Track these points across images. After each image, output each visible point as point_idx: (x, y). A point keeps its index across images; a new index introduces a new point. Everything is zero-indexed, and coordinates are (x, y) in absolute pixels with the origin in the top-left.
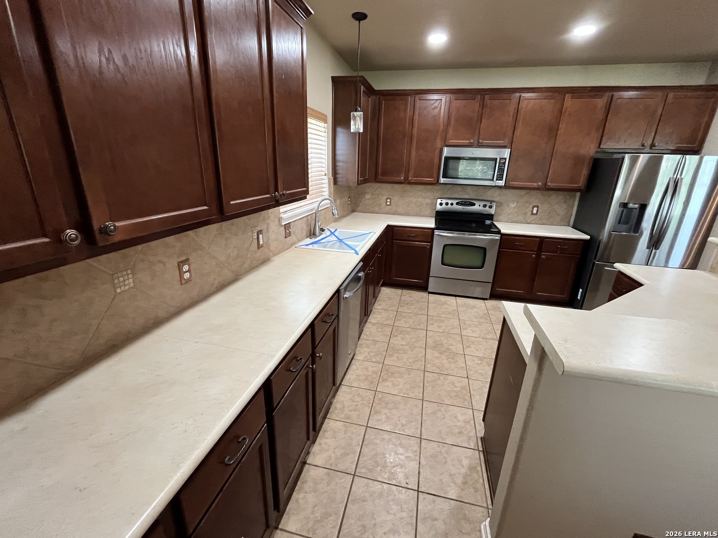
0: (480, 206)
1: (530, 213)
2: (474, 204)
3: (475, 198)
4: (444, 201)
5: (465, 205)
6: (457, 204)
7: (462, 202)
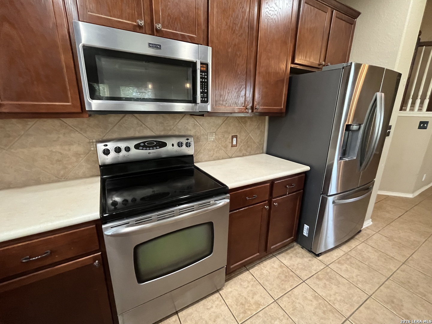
0: (173, 145)
1: (231, 145)
2: (164, 145)
3: (162, 133)
4: (111, 146)
5: (149, 147)
6: (137, 147)
7: (144, 143)
